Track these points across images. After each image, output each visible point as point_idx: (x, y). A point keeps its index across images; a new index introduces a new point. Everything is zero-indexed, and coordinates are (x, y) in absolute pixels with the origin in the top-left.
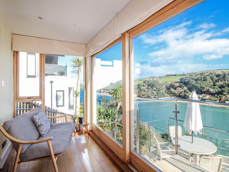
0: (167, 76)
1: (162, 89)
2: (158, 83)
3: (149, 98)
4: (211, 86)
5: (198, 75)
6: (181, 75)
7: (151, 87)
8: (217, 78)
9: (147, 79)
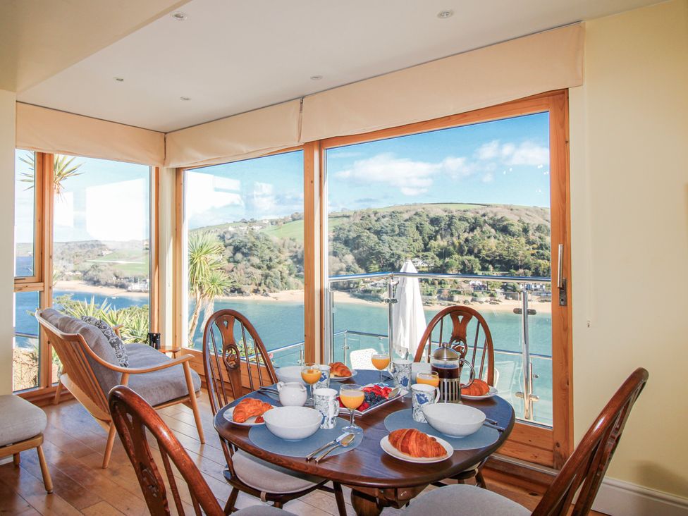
0: (294, 220)
1: (279, 263)
2: (267, 240)
3: (238, 293)
4: (419, 252)
5: (384, 217)
6: (338, 217)
7: (243, 253)
8: (433, 228)
9: (231, 229)
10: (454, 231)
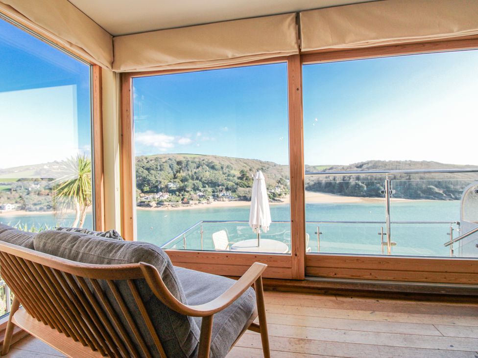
3: (53, 209)
4: (171, 179)
5: (151, 160)
8: (178, 167)
10: (189, 168)
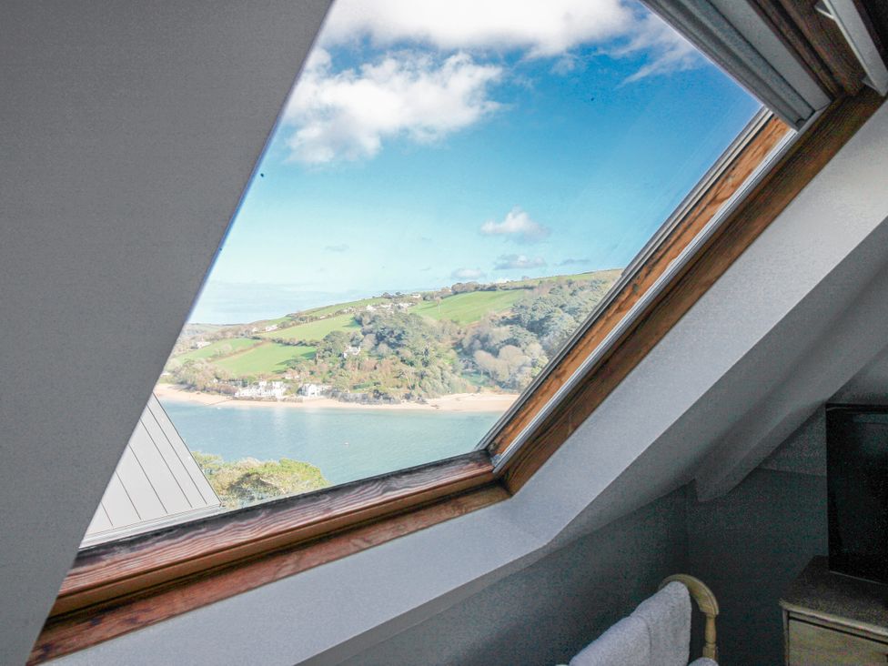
0: (456, 293)
1: (438, 356)
2: (420, 324)
3: (385, 398)
6: (517, 289)
7: (390, 345)
9: (370, 308)
